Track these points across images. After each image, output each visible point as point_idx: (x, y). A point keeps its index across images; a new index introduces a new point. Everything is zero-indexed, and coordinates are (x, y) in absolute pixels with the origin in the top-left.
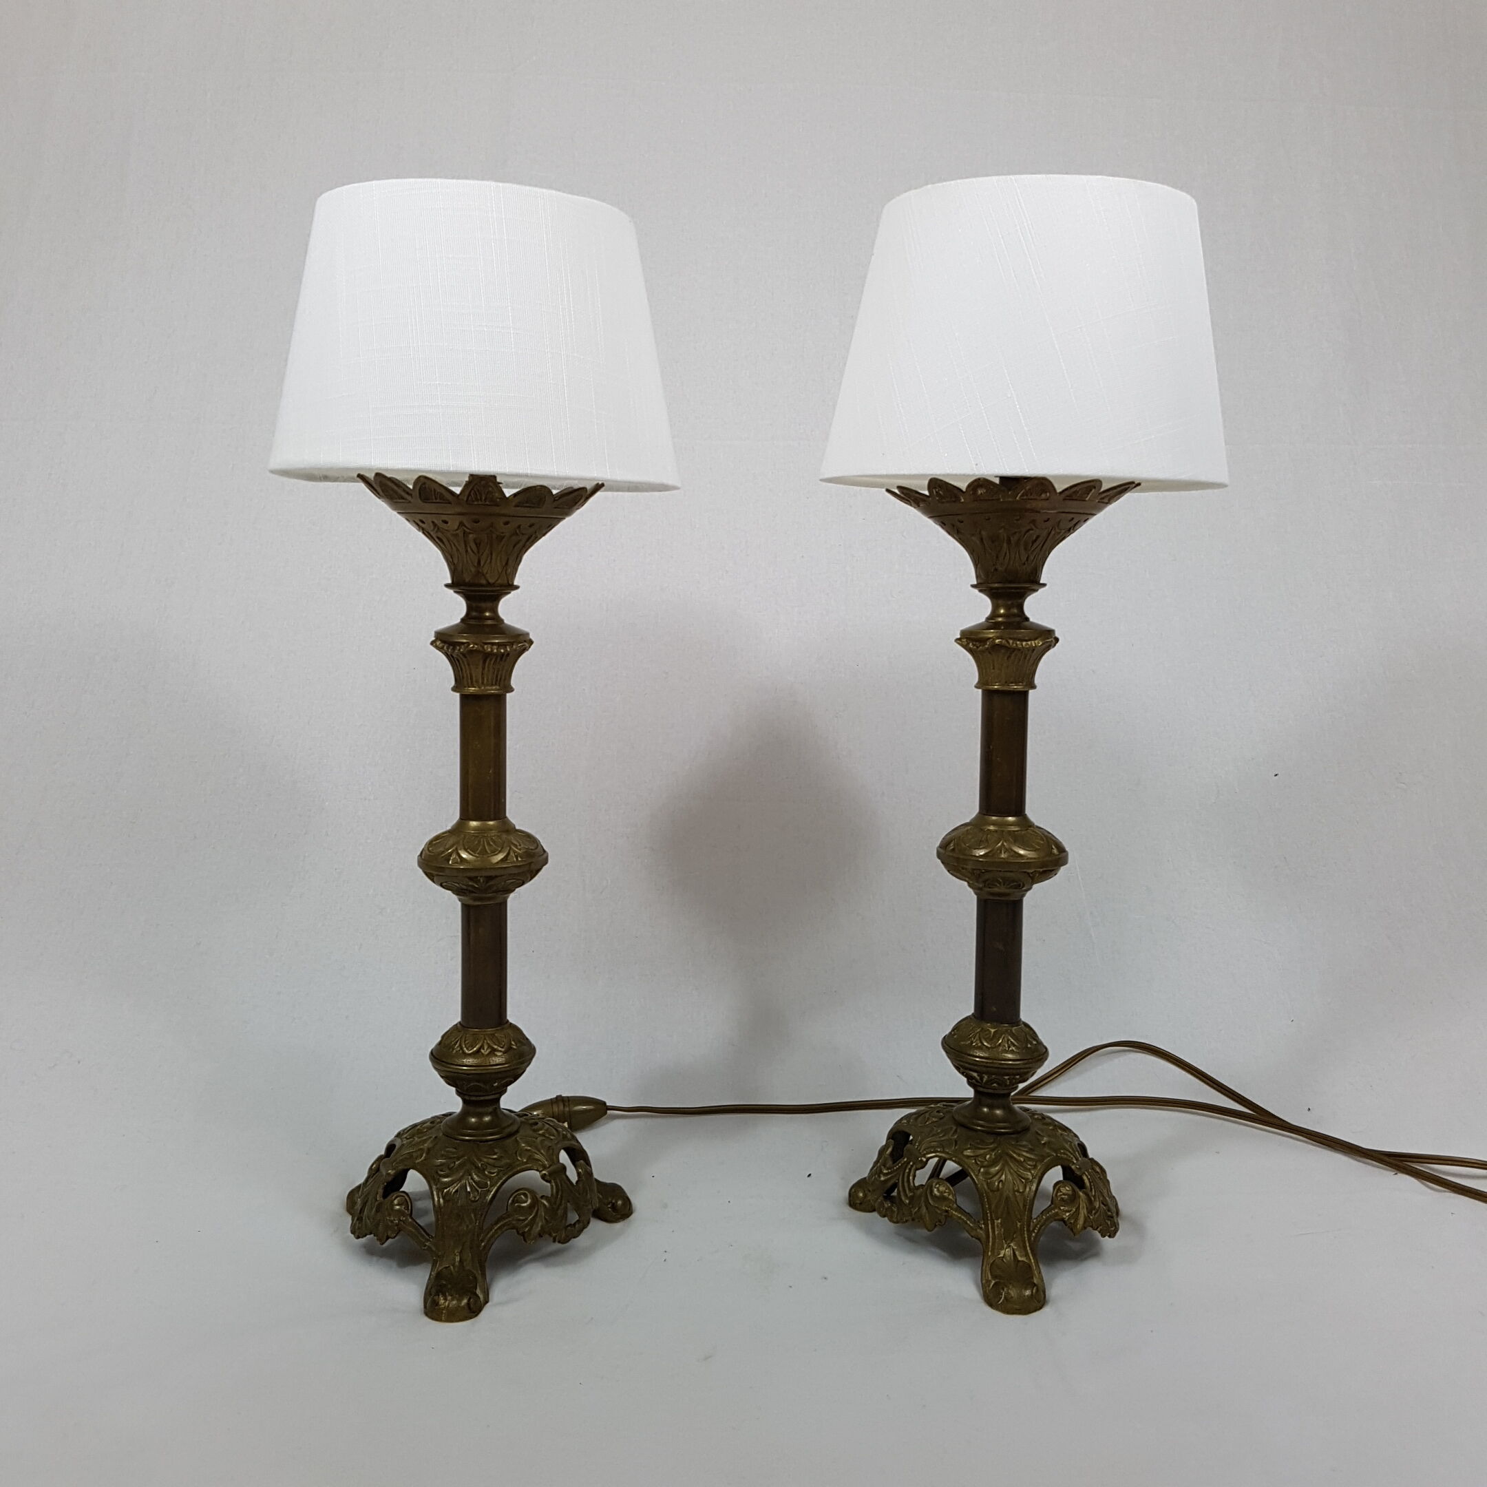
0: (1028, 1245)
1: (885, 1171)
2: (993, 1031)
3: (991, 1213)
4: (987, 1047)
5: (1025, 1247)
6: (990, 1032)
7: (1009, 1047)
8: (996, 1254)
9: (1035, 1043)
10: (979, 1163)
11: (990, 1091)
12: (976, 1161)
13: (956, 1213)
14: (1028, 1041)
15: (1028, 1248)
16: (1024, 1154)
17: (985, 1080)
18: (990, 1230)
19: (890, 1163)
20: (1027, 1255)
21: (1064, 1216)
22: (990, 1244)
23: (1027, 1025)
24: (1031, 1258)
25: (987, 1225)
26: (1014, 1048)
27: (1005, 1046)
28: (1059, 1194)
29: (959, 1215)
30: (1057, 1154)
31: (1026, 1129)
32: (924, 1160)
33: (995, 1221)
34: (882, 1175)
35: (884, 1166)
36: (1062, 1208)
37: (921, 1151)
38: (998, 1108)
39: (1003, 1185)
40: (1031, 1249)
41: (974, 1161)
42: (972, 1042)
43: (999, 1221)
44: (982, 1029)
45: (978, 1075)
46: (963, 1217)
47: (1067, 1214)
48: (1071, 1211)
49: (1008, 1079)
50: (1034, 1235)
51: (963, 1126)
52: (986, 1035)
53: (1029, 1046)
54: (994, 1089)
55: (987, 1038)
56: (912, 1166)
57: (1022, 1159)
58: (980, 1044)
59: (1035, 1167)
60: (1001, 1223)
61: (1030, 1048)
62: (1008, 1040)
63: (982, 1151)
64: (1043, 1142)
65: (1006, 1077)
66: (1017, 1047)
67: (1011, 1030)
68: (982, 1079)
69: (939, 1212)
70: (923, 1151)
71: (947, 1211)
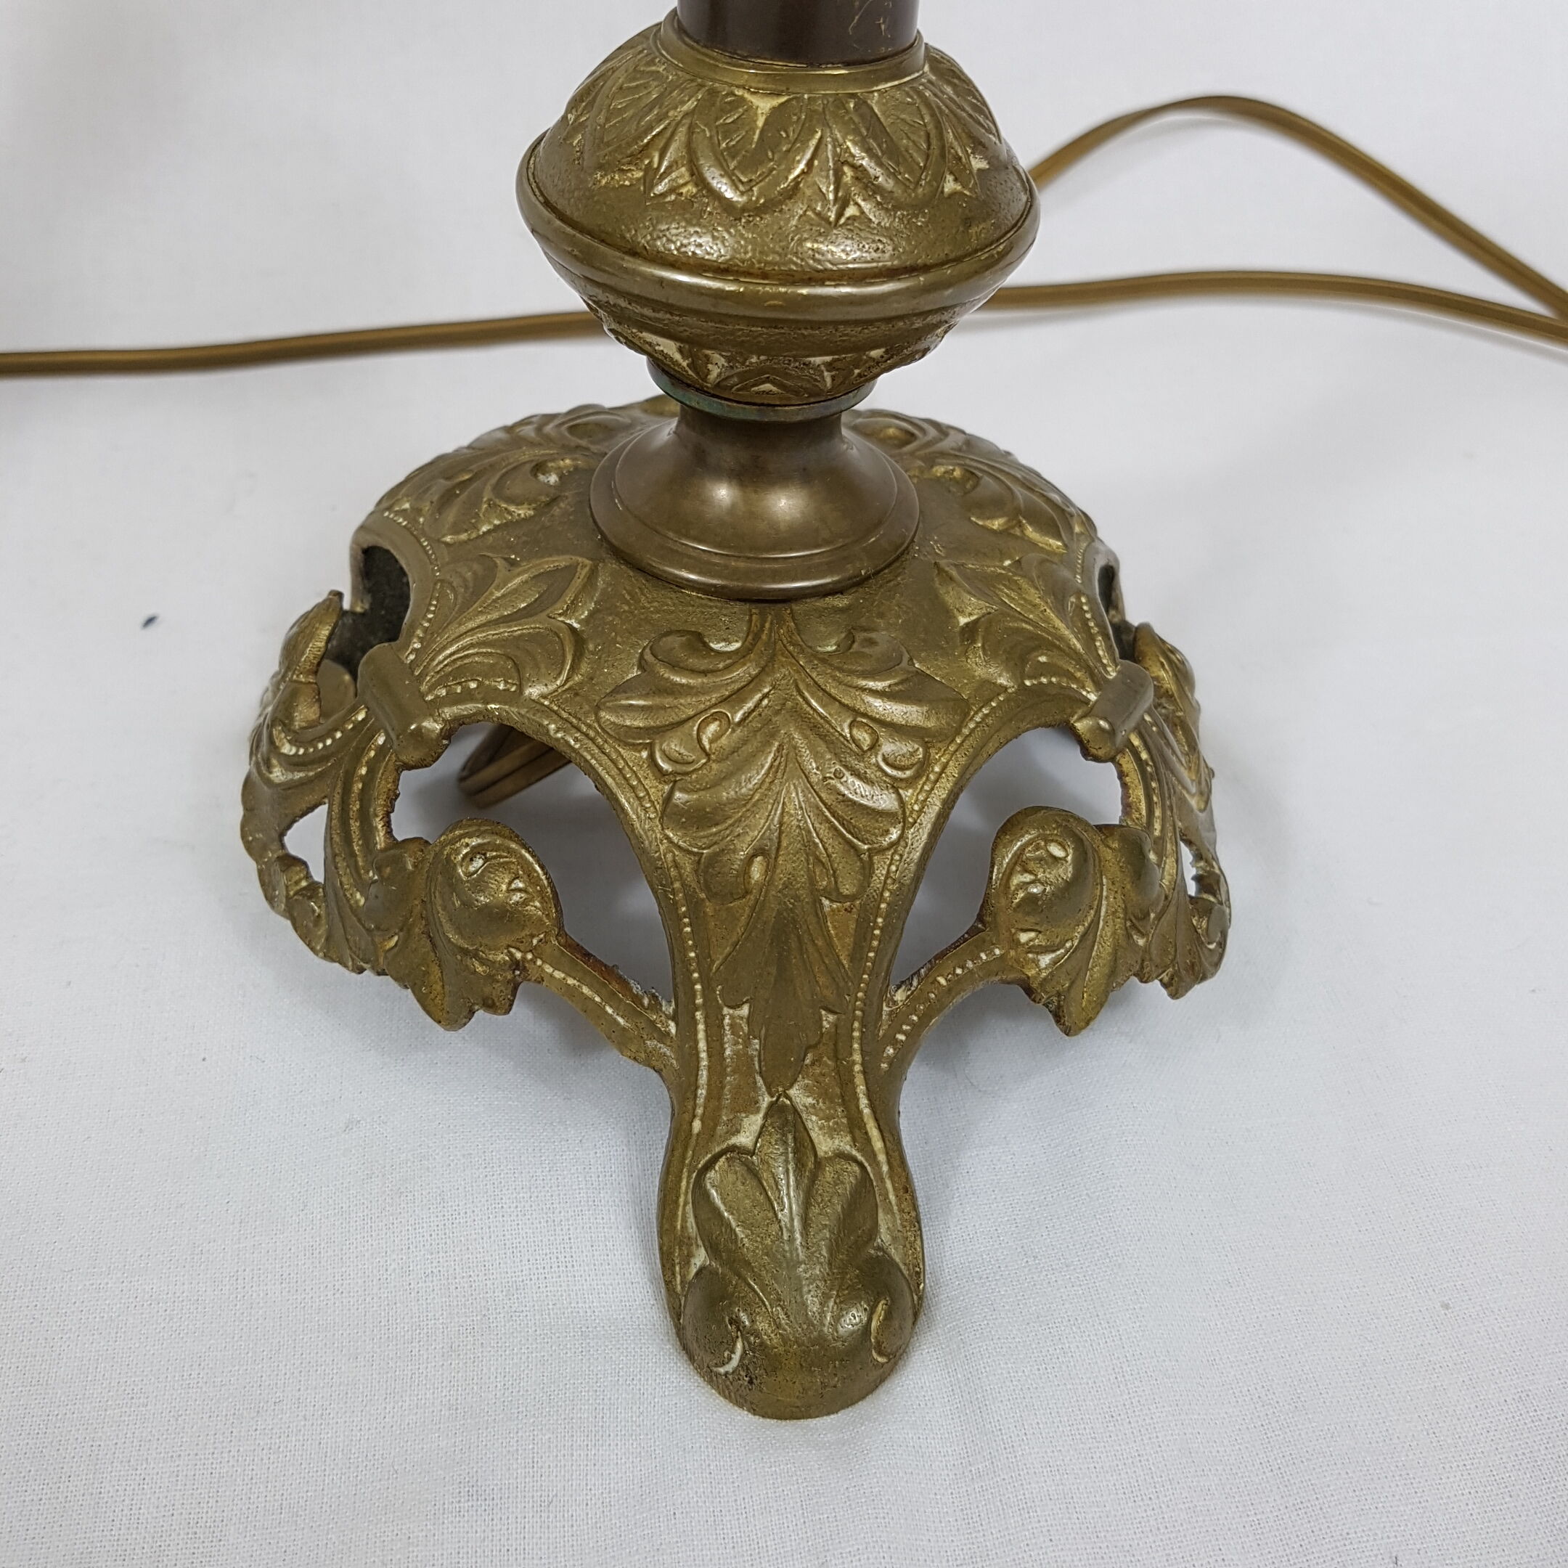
0: (861, 1088)
1: (288, 749)
2: (764, 105)
3: (705, 980)
4: (727, 206)
5: (848, 1100)
6: (751, 109)
7: (843, 203)
8: (721, 1129)
9: (978, 163)
10: (665, 766)
11: (751, 414)
12: (652, 756)
13: (559, 975)
14: (944, 161)
15: (864, 1102)
16: (879, 706)
17: (714, 372)
18: (702, 1045)
19: (305, 713)
20: (855, 1126)
21: (1032, 973)
22: (702, 1092)
23: (947, 70)
24: (874, 1133)
25: (684, 1017)
26: (866, 206)
27: (823, 197)
28: (1018, 879)
29: (571, 981)
30: (1019, 676)
31: (897, 557)
32: (433, 726)
33: (726, 1011)
34: (274, 762)
35: (287, 728)
36: (1024, 937)
37: (424, 688)
38: (781, 480)
39: (770, 869)
40: (872, 1105)
41: (645, 754)
42: (651, 176)
43: (745, 1010)
44: (713, 93)
45: (680, 350)
46: (585, 990)
47: (1045, 960)
48: (1061, 945)
49: (830, 366)
50: (890, 1051)
51: (620, 555)
52: (727, 131)
53: (950, 185)
54: (765, 404)
55: (733, 151)
56: (382, 751)
57: (864, 738)
58: (690, 189)
59: (923, 767)
60: (749, 1020)
61: (954, 194)
62: (843, 161)
63: (687, 706)
64: (963, 620)
65: (818, 360)
66: (888, 203)
67: (862, 103)
68: (699, 366)
69: (480, 969)
70: (432, 688)
71: (516, 965)
